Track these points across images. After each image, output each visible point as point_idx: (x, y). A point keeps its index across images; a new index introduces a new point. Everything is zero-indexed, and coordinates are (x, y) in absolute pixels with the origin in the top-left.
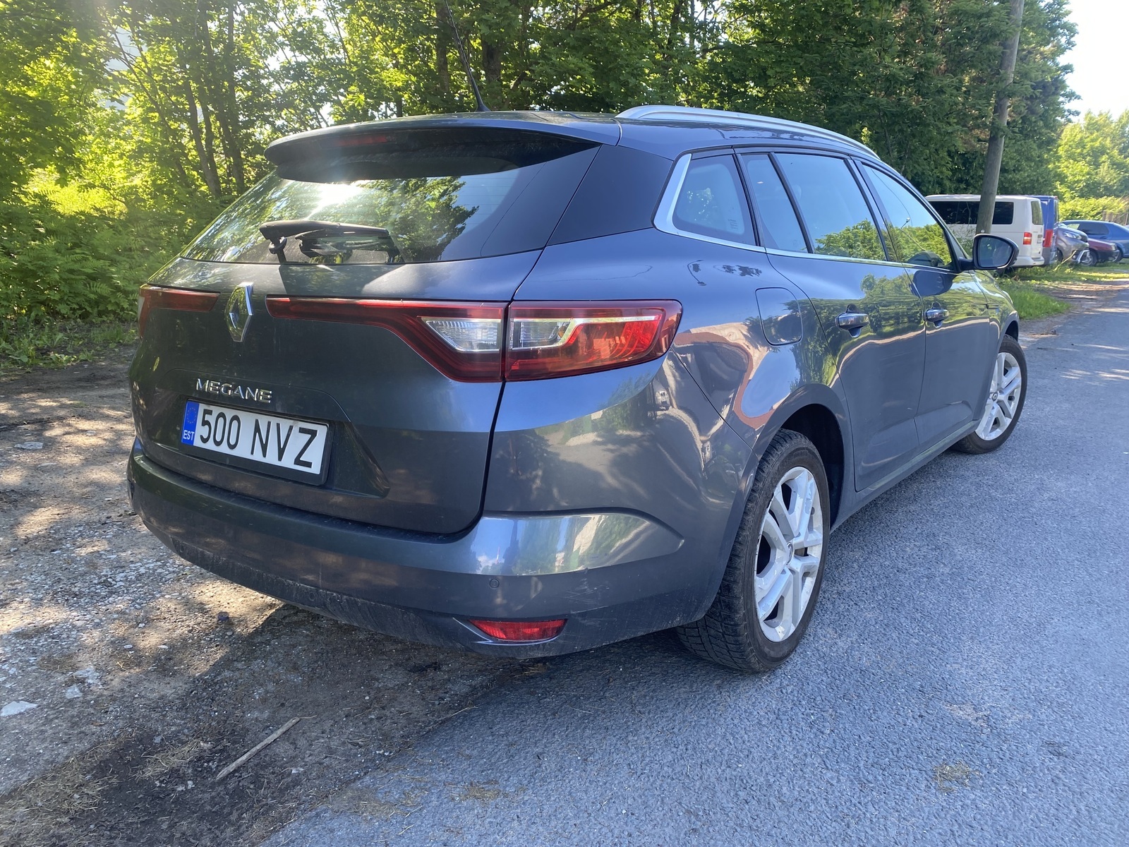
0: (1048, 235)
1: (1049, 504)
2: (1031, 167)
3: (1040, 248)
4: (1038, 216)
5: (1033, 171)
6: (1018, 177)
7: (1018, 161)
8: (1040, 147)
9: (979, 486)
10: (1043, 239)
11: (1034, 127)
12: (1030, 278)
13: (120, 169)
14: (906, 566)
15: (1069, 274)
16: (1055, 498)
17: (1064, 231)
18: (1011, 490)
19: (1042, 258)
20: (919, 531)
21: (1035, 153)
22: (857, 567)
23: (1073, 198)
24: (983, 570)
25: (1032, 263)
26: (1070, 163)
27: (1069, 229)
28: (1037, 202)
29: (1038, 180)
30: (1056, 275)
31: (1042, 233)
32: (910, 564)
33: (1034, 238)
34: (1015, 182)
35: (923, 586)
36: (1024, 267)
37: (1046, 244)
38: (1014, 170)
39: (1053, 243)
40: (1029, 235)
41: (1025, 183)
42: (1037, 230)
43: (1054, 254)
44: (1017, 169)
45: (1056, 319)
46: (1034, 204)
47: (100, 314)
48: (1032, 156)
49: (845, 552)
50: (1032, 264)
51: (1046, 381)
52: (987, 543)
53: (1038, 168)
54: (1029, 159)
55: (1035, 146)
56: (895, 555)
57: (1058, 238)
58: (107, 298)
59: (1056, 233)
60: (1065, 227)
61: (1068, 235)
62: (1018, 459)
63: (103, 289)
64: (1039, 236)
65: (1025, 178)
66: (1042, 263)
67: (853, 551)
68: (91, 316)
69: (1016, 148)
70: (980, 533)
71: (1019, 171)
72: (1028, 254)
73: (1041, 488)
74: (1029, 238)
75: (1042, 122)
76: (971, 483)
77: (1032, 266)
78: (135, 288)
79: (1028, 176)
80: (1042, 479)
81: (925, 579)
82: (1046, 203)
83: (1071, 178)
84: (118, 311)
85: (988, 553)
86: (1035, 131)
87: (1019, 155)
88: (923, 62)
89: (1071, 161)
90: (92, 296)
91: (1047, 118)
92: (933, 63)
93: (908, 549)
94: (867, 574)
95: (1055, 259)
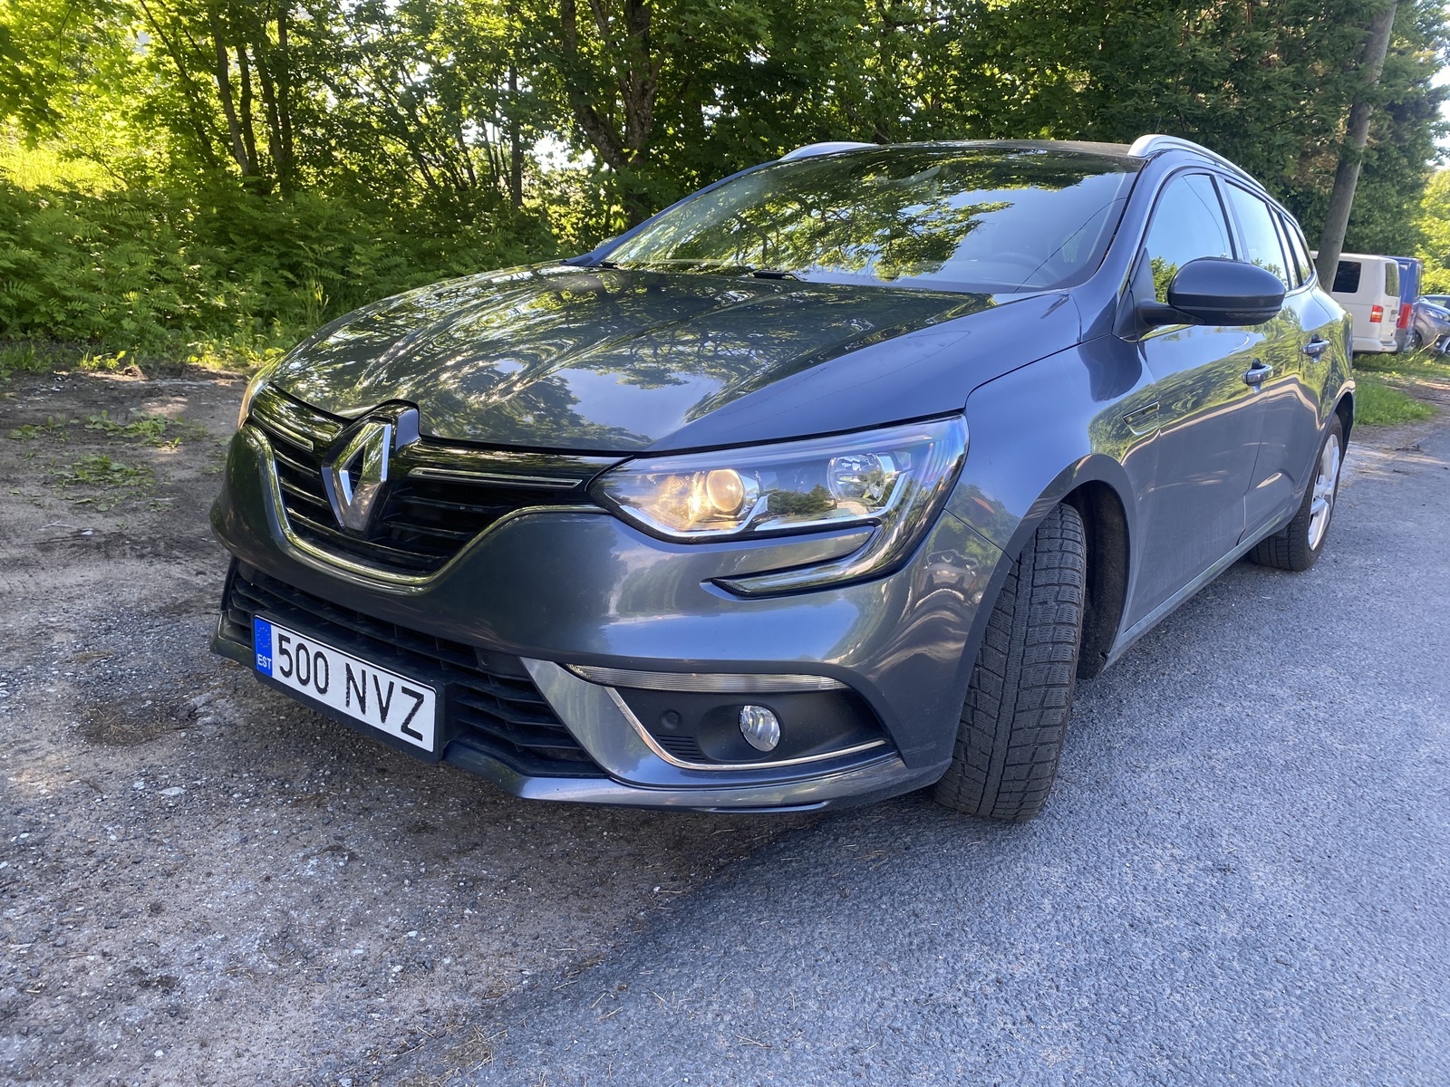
0: (1404, 312)
1: (1432, 770)
2: (1385, 219)
3: (1392, 328)
4: (1394, 285)
5: (1388, 225)
6: (1367, 231)
7: (1369, 210)
8: (1399, 193)
9: (1300, 719)
10: (1397, 317)
11: (1395, 166)
12: (1376, 369)
13: (123, 133)
14: (1151, 913)
15: (1429, 366)
16: (1440, 758)
17: (1426, 308)
18: (1360, 735)
19: (1394, 343)
20: (1184, 820)
21: (1394, 200)
22: (1048, 908)
23: (1434, 268)
24: (1306, 934)
25: (1380, 348)
26: (1434, 222)
27: (1433, 305)
28: (1393, 265)
29: (1394, 238)
30: (1412, 367)
31: (1398, 308)
32: (1159, 907)
33: (1386, 315)
34: (1363, 239)
35: (1180, 975)
36: (1369, 353)
37: (1401, 323)
38: (1362, 223)
39: (1410, 324)
40: (1379, 309)
41: (1377, 241)
42: (1391, 303)
43: (1411, 338)
44: (1367, 221)
45: (1417, 429)
46: (1389, 267)
47: (25, 328)
48: (1389, 204)
49: (1033, 866)
50: (1380, 350)
51: (1410, 524)
52: (1316, 859)
53: (1395, 222)
54: (1383, 209)
55: (1393, 192)
56: (1130, 879)
57: (1417, 317)
58: (33, 305)
59: (1416, 310)
60: (1426, 302)
61: (1431, 314)
62: (1370, 667)
63: (29, 292)
64: (1393, 312)
65: (1376, 234)
66: (1393, 349)
67: (1048, 864)
68: (9, 329)
69: (1368, 192)
70: (1303, 833)
71: (1369, 224)
72: (1376, 335)
73: (1415, 734)
74: (1379, 314)
75: (1405, 160)
76: (1287, 714)
77: (1381, 353)
78: (76, 294)
79: (1381, 231)
80: (1414, 715)
81: (1186, 954)
82: (1406, 267)
83: (1435, 240)
84: (50, 325)
85: (1317, 887)
86: (1396, 171)
87: (1371, 202)
88: (1245, 45)
89: (1436, 219)
90: (9, 301)
91: (1413, 154)
92: (1260, 46)
93: (1158, 866)
94: (1066, 928)
95: (1411, 344)
